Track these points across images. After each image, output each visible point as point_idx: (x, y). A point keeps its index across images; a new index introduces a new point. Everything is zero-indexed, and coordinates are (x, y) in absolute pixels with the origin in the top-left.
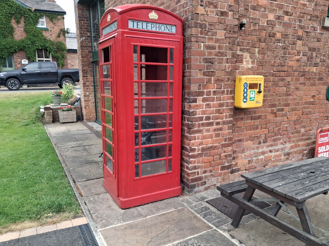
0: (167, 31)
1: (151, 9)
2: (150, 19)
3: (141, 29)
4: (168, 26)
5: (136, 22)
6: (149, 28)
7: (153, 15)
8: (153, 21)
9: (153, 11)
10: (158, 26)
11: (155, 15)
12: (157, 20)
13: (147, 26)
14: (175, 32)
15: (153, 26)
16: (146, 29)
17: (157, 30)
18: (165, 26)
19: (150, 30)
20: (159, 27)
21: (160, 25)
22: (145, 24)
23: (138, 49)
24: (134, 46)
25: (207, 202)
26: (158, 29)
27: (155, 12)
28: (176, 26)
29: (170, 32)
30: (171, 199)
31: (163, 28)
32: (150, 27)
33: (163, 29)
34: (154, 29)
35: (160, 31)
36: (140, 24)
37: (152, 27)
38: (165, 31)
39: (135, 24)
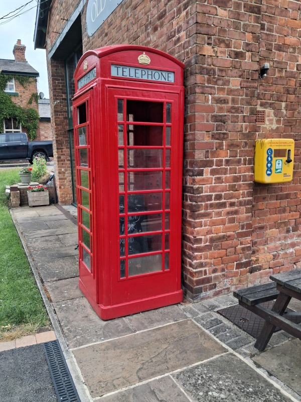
0: (163, 80)
1: (141, 50)
2: (140, 64)
3: (128, 77)
4: (164, 73)
5: (121, 67)
6: (139, 76)
7: (144, 58)
8: (144, 67)
9: (144, 53)
10: (150, 72)
11: (146, 58)
12: (149, 65)
13: (135, 73)
14: (173, 81)
15: (144, 73)
16: (134, 77)
17: (150, 79)
18: (160, 73)
19: (140, 78)
20: (152, 75)
21: (154, 72)
22: (133, 70)
23: (124, 104)
24: (119, 99)
25: (218, 312)
26: (150, 76)
27: (146, 54)
28: (174, 72)
29: (167, 81)
30: (169, 308)
31: (157, 75)
32: (139, 74)
33: (157, 77)
34: (145, 78)
35: (154, 79)
36: (127, 70)
37: (142, 75)
38: (160, 80)
39: (120, 70)
